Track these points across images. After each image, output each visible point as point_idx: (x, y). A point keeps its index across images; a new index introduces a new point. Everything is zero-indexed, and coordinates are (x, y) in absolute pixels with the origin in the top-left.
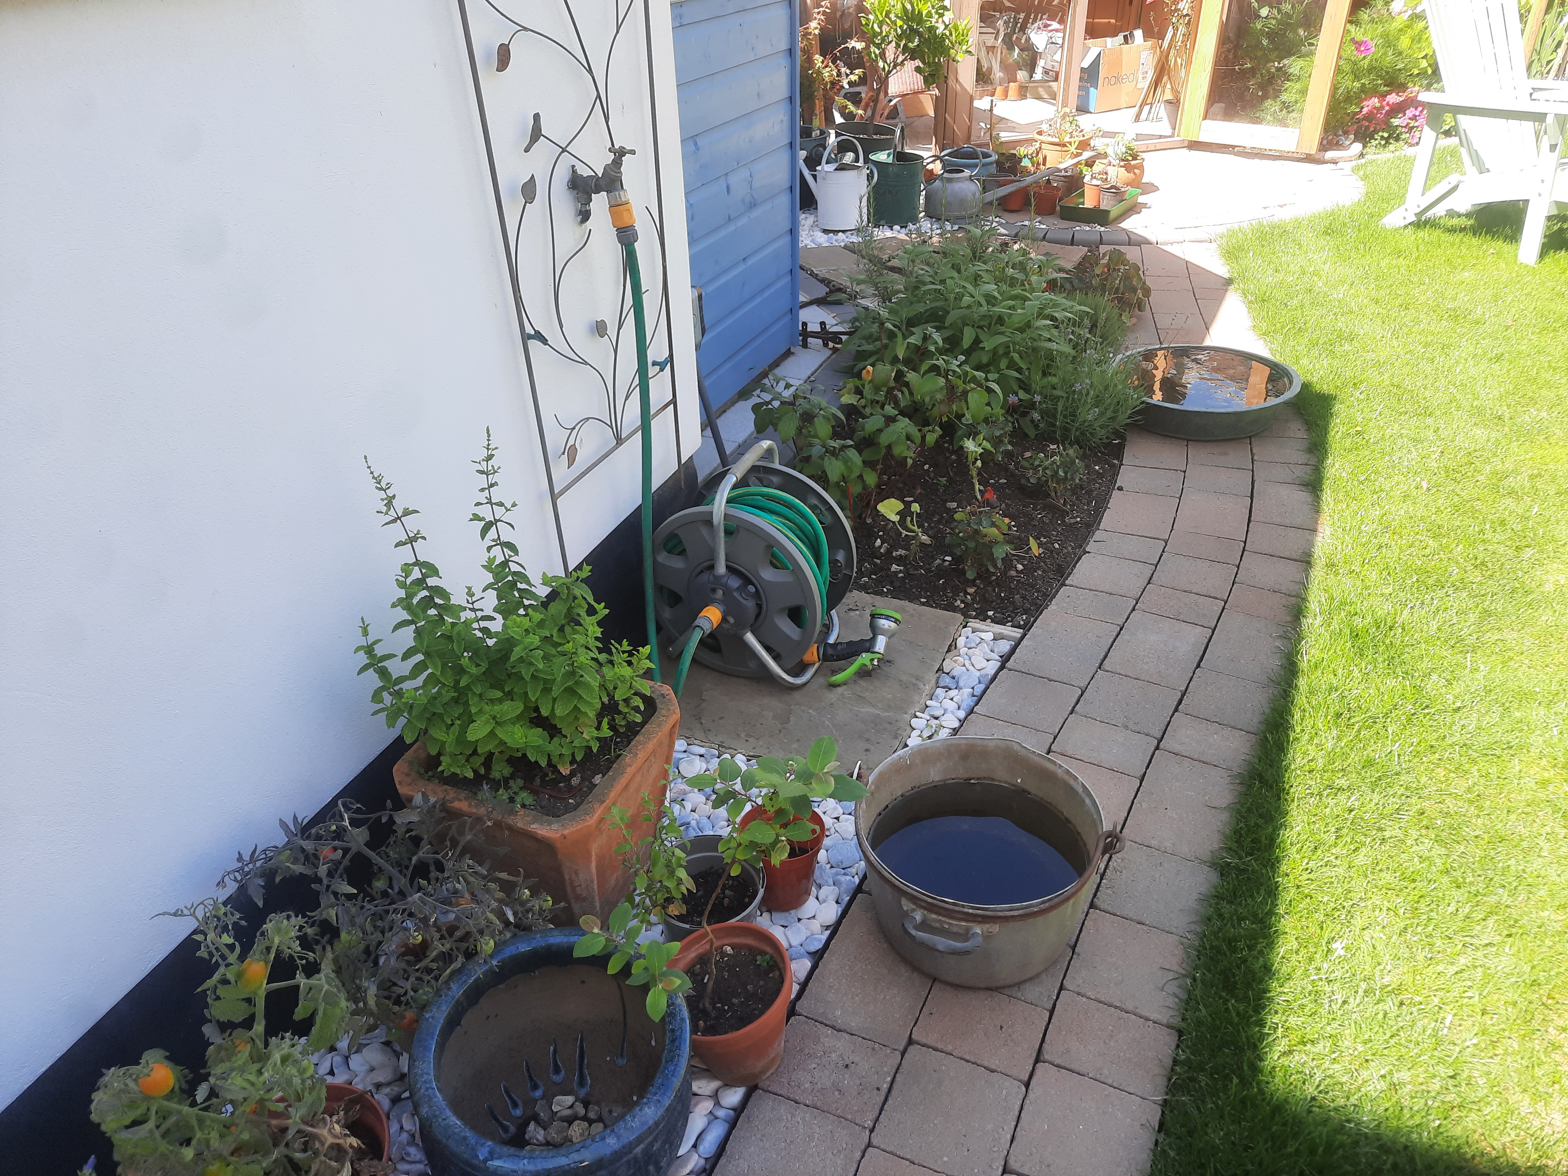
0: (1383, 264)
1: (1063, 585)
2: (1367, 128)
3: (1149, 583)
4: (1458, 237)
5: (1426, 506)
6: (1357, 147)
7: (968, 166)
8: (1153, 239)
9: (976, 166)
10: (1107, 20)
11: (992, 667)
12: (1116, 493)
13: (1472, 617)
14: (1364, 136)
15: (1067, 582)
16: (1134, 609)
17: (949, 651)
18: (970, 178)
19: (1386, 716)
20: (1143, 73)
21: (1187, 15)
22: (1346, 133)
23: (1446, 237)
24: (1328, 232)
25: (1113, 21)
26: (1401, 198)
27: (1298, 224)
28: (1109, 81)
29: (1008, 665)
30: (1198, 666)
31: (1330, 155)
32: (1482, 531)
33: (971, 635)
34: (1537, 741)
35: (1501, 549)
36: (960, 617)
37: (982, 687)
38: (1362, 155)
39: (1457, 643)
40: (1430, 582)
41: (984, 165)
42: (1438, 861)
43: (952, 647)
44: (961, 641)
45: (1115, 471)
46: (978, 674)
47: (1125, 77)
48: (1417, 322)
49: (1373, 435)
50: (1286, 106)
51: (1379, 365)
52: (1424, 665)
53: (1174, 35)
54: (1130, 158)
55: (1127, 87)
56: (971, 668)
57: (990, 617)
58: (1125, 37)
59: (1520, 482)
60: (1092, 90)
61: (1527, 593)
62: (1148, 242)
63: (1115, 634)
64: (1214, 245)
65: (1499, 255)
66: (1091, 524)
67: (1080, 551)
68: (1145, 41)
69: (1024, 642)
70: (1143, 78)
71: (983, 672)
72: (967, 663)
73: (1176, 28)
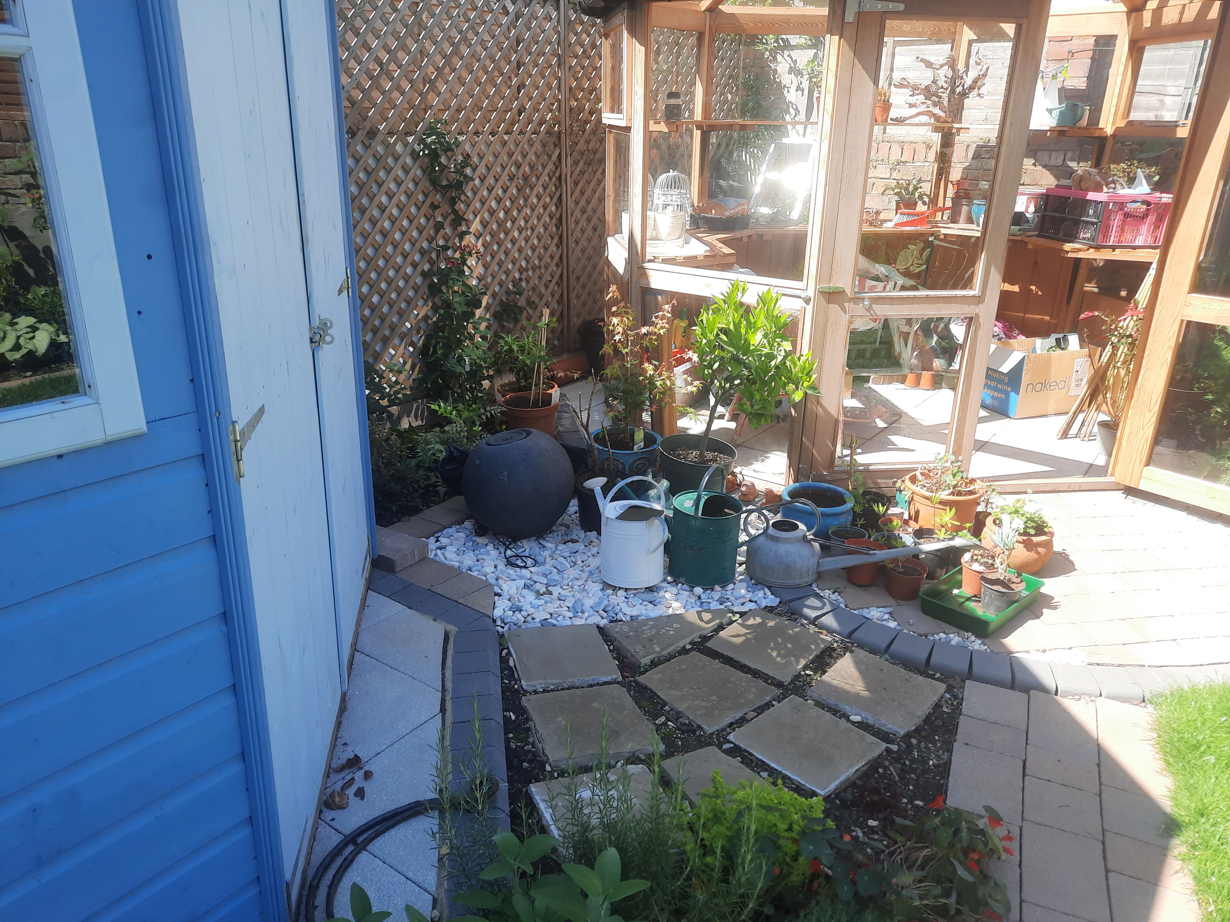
8: (1050, 684)
10: (1040, 317)
18: (804, 538)
20: (1077, 381)
21: (1130, 336)
25: (1047, 318)
28: (1034, 388)
47: (1054, 384)
53: (1113, 354)
54: (1032, 532)
55: (1055, 393)
58: (1058, 341)
60: (1013, 394)
62: (1042, 689)
68: (1081, 348)
70: (1077, 386)
73: (1115, 348)
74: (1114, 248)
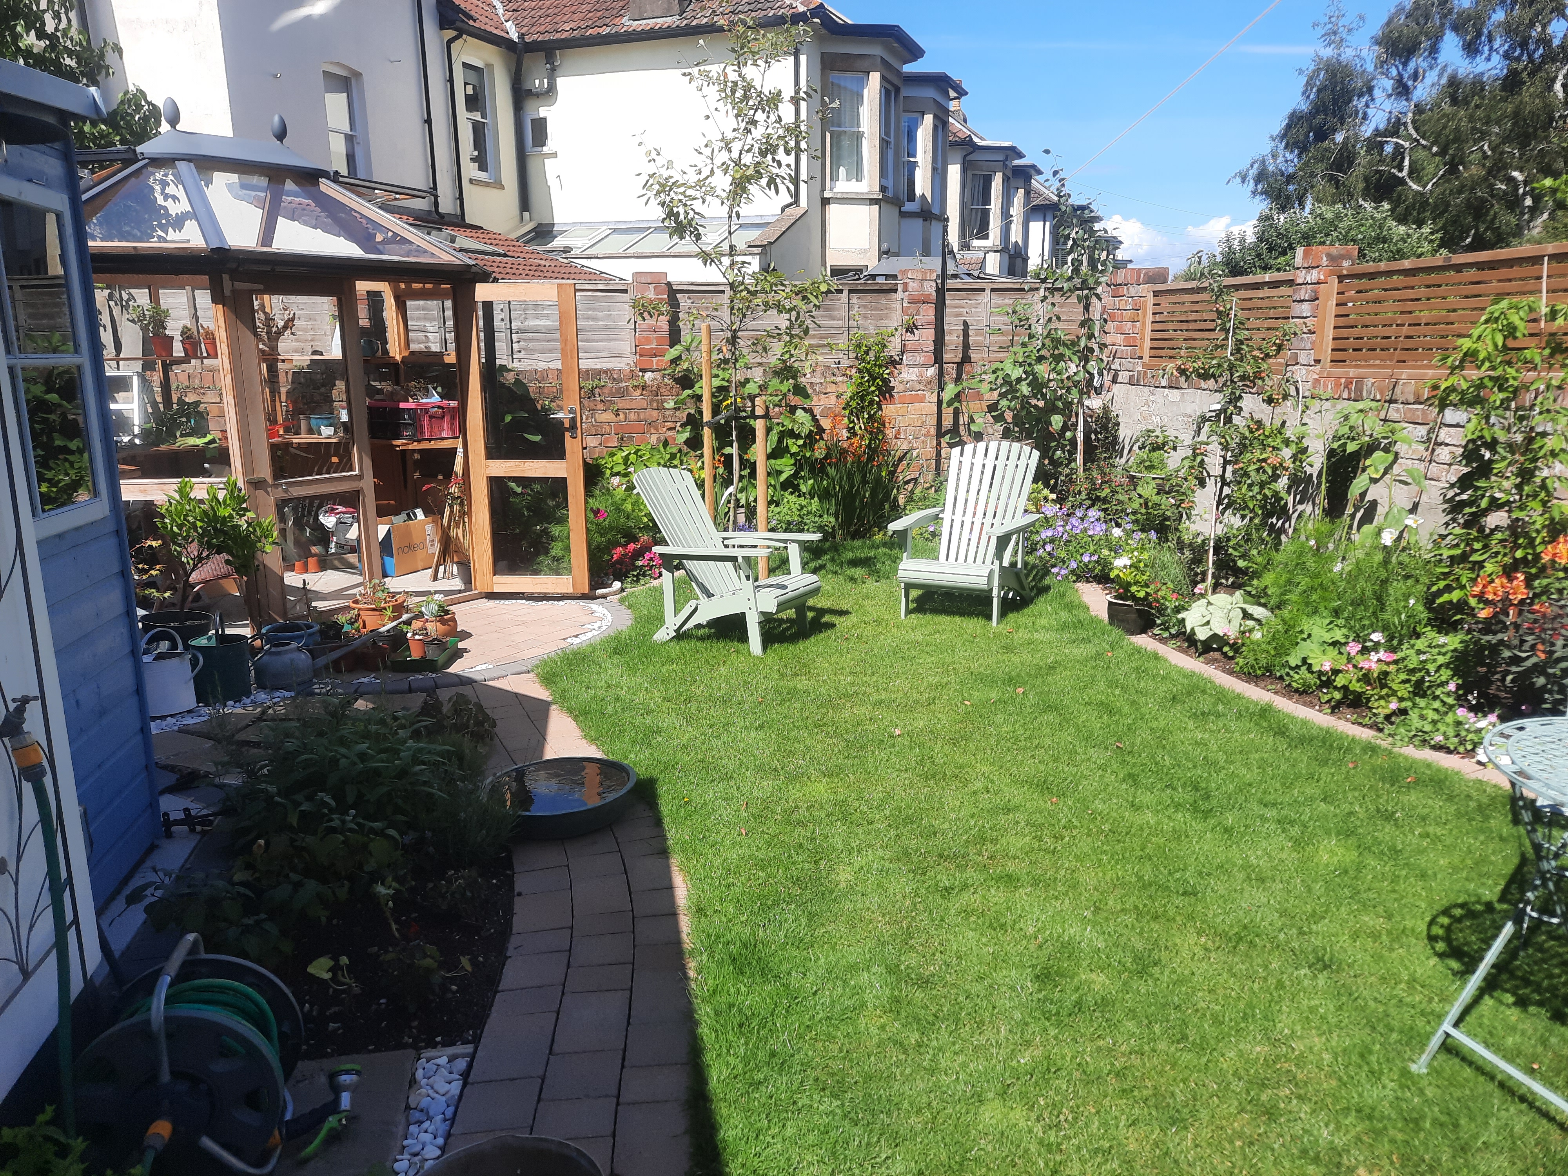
0: (664, 671)
1: (497, 992)
2: (621, 569)
3: (568, 967)
4: (708, 644)
5: (749, 847)
6: (617, 585)
7: (293, 639)
9: (302, 637)
11: (455, 1088)
12: (517, 900)
13: (804, 922)
14: (620, 576)
15: (500, 988)
16: (563, 994)
17: (410, 1087)
18: (298, 649)
19: (772, 1014)
21: (459, 496)
22: (607, 575)
23: (699, 644)
24: (616, 652)
26: (660, 620)
27: (593, 648)
28: (402, 551)
29: (470, 1080)
30: (629, 1023)
31: (599, 592)
32: (790, 857)
33: (427, 1066)
34: (868, 997)
35: (806, 866)
36: (411, 1052)
37: (452, 1109)
38: (622, 590)
39: (799, 943)
40: (770, 903)
41: (310, 635)
42: (837, 1111)
43: (413, 1082)
44: (420, 1073)
45: (510, 882)
46: (444, 1099)
47: (417, 546)
48: (699, 709)
49: (698, 802)
50: (555, 559)
51: (685, 747)
52: (786, 966)
53: (452, 511)
54: (444, 614)
55: (420, 554)
56: (436, 1095)
57: (439, 1043)
58: (408, 515)
59: (802, 813)
60: (390, 558)
61: (831, 892)
63: (554, 1020)
64: (532, 675)
65: (737, 651)
66: (505, 931)
67: (503, 959)
68: (426, 517)
69: (479, 1054)
70: (433, 546)
71: (448, 1096)
72: (431, 1092)
73: (451, 507)
74: (430, 440)
